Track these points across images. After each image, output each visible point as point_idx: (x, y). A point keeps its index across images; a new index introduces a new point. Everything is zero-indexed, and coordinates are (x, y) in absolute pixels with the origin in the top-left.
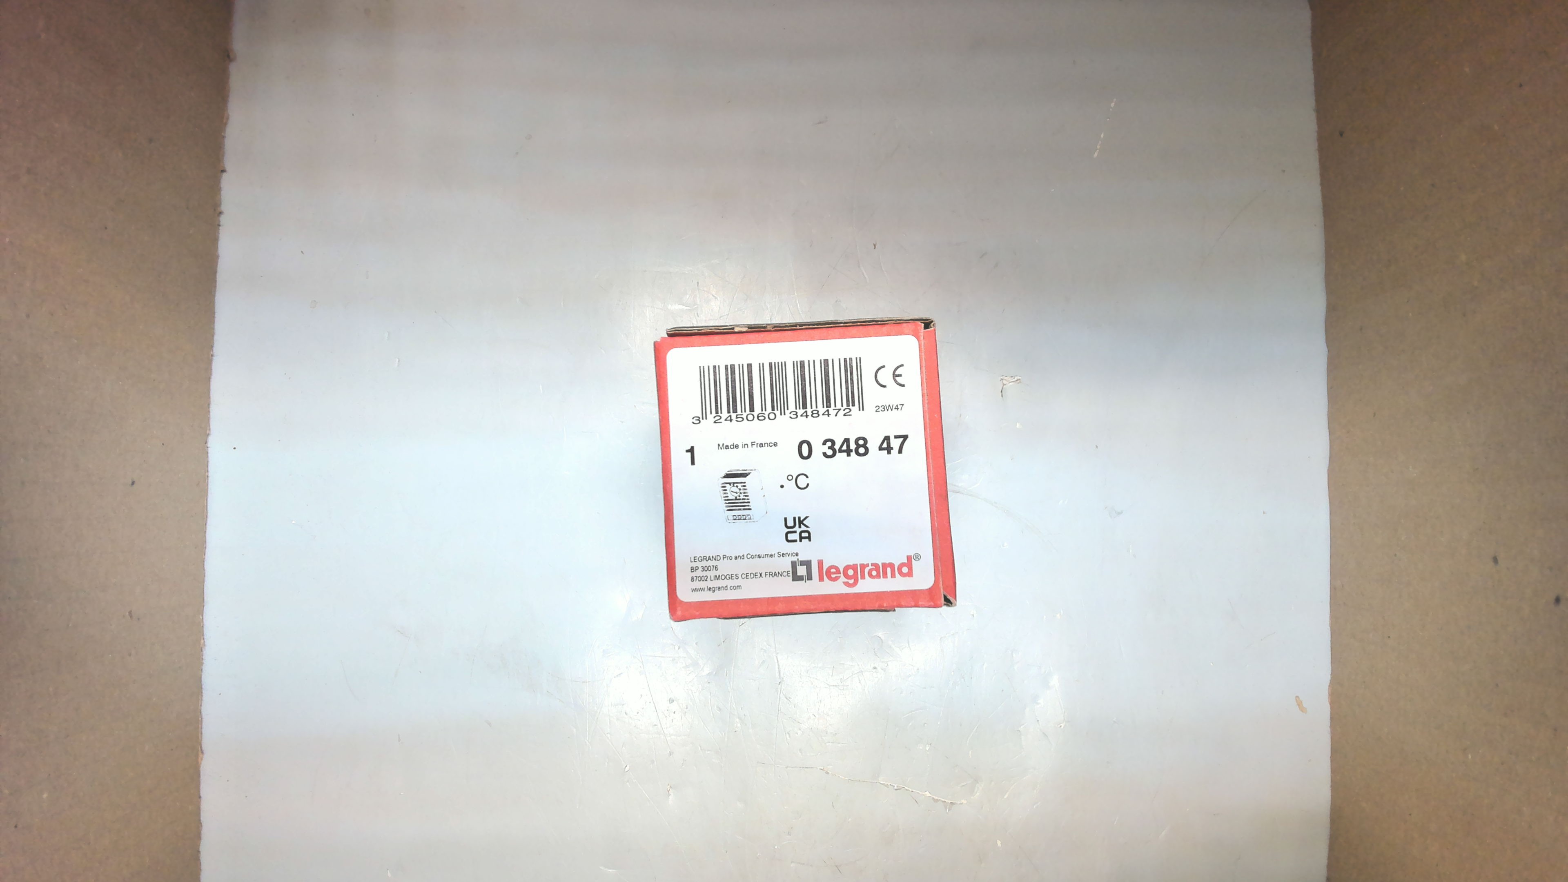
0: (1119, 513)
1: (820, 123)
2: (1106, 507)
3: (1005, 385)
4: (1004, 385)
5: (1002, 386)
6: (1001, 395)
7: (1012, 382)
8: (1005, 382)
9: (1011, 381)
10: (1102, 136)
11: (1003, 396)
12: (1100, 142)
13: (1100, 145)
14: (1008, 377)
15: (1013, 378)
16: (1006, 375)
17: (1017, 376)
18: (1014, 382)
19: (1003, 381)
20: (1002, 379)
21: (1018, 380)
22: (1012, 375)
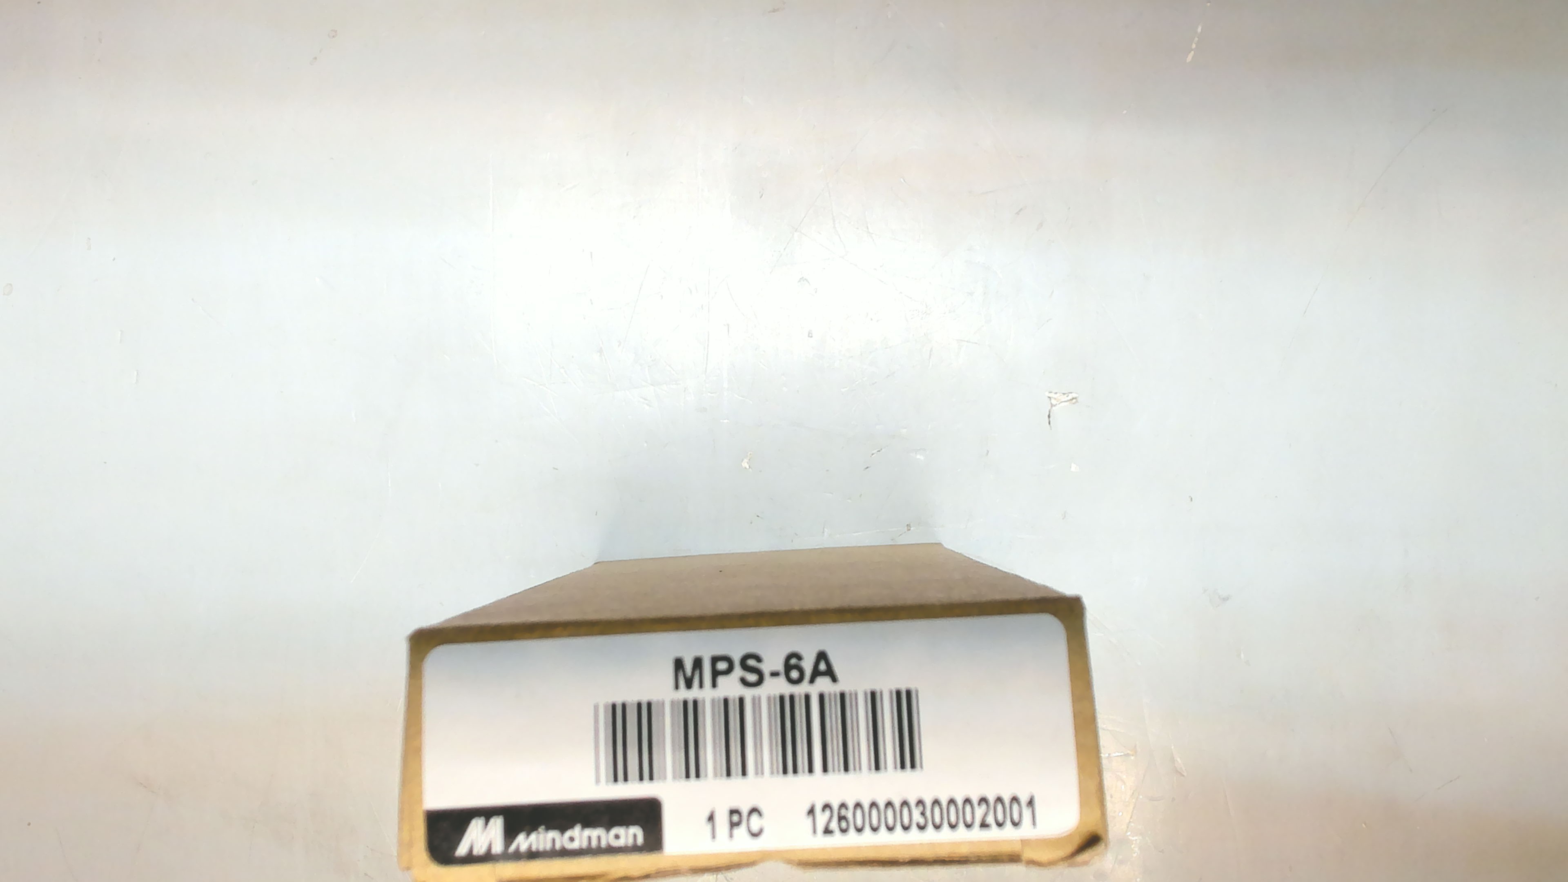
0: (1225, 599)
2: (1205, 591)
4: (1052, 405)
5: (1050, 405)
6: (1048, 421)
7: (1065, 401)
8: (1053, 402)
9: (1063, 400)
10: (1199, 30)
11: (1051, 423)
12: (1196, 39)
13: (1195, 44)
14: (1058, 395)
15: (1066, 395)
16: (1056, 391)
17: (1071, 393)
18: (1068, 401)
19: (1050, 400)
20: (1049, 397)
21: (1073, 399)
22: (1064, 392)
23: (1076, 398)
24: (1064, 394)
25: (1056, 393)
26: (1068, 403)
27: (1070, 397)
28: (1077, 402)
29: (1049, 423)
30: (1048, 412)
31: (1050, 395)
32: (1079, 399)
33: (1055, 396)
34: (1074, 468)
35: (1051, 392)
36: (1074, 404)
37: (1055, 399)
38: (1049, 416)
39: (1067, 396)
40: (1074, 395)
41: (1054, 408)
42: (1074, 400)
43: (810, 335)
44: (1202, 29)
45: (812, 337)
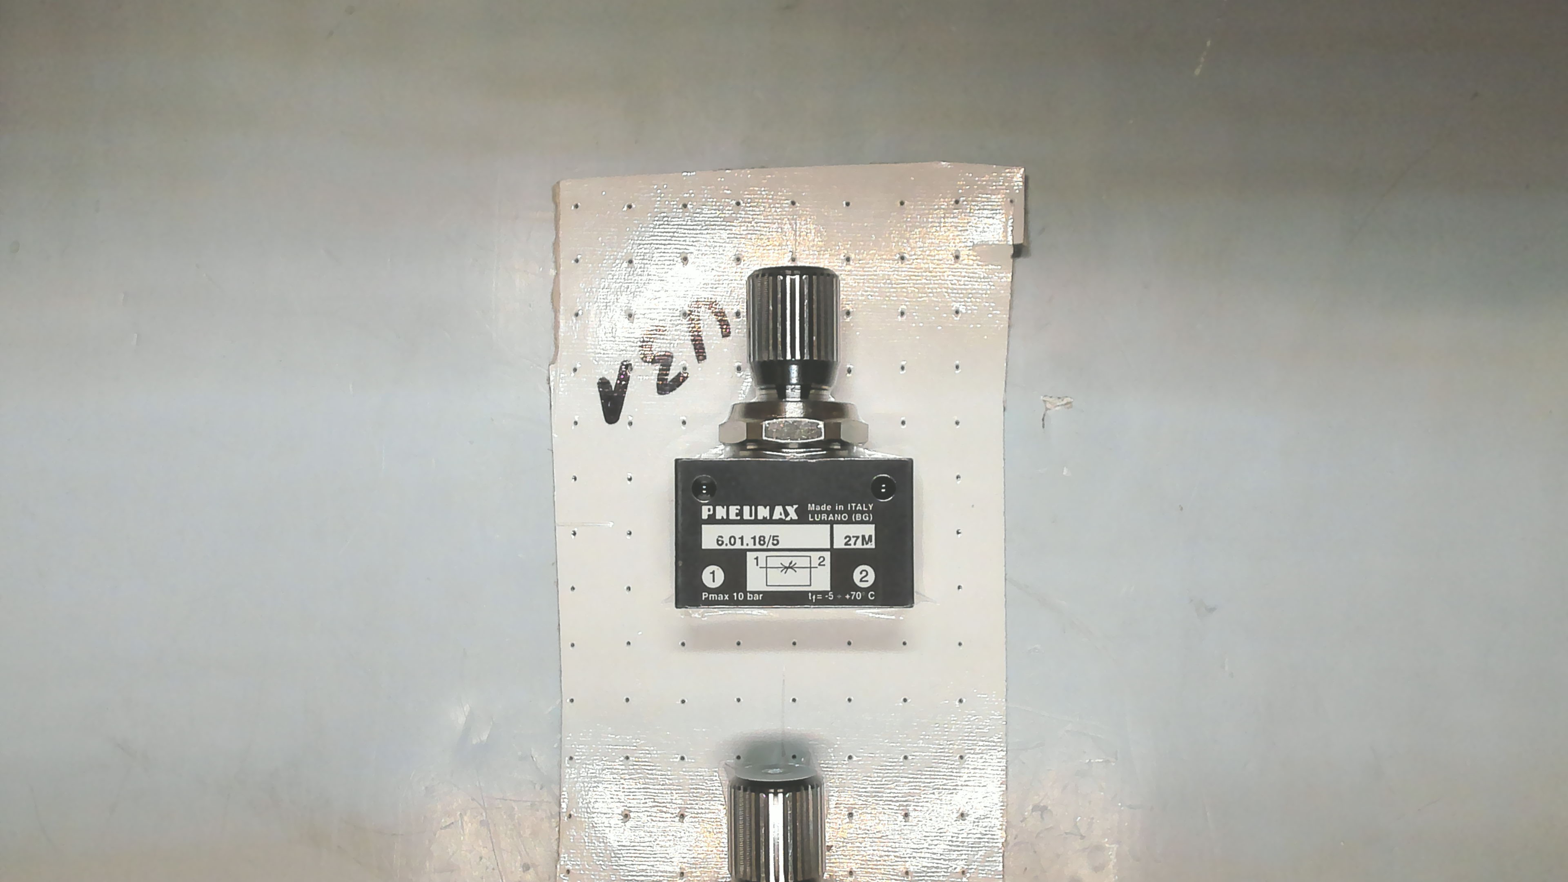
0: (1211, 610)
2: (1192, 600)
3: (1050, 409)
4: (1047, 409)
5: (1044, 410)
6: (1041, 425)
7: (1060, 405)
8: (1048, 406)
9: (1058, 404)
11: (1045, 426)
12: (1205, 53)
13: (1204, 57)
14: (1053, 399)
15: (1060, 400)
16: (1051, 395)
17: (1067, 397)
18: (1062, 405)
19: (1046, 406)
20: (1044, 401)
21: (1068, 403)
22: (1059, 396)
23: (1070, 403)
24: (1059, 398)
25: (1051, 397)
26: (1063, 407)
27: (1066, 401)
28: (1071, 407)
29: (1043, 427)
30: (1042, 418)
31: (1045, 399)
32: (1073, 404)
33: (1051, 400)
34: (1065, 472)
35: (1045, 396)
36: (1068, 408)
37: (1050, 403)
38: (1043, 420)
39: (1063, 400)
40: (1069, 400)
41: (1048, 412)
42: (1069, 405)
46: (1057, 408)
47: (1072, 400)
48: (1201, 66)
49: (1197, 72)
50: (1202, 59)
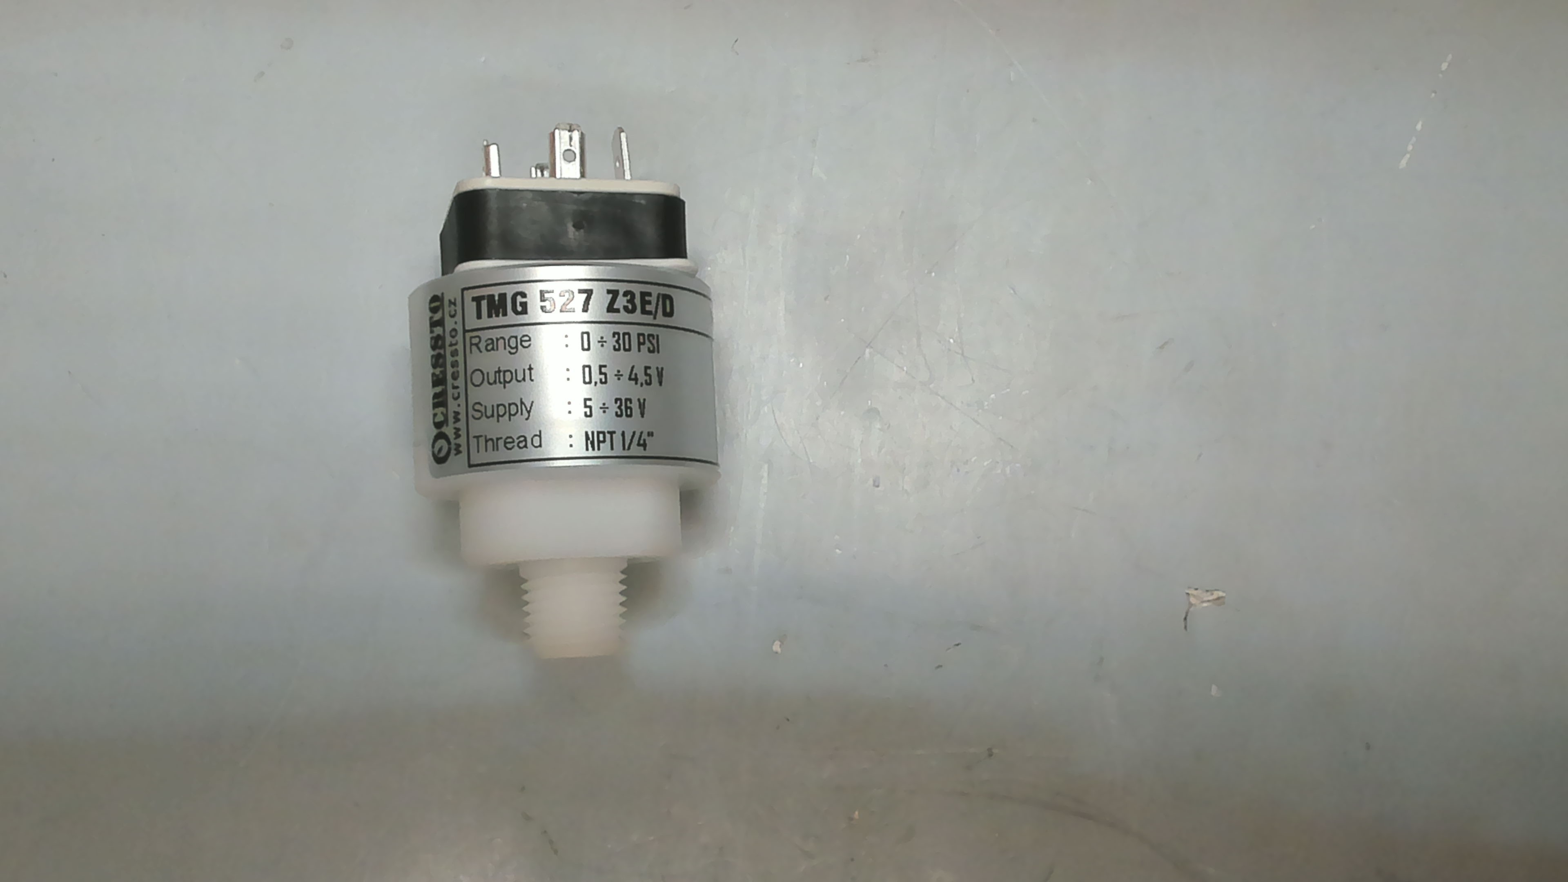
1: (864, 60)
3: (1195, 605)
4: (1191, 605)
5: (1187, 606)
6: (1183, 626)
7: (1209, 601)
8: (1193, 600)
9: (1206, 599)
10: (1419, 127)
11: (1188, 628)
12: (1414, 139)
13: (1413, 145)
14: (1199, 592)
15: (1209, 593)
16: (1196, 587)
17: (1217, 590)
18: (1211, 601)
19: (1189, 600)
20: (1188, 594)
21: (1218, 598)
22: (1207, 589)
23: (1222, 597)
24: (1207, 591)
25: (1196, 589)
26: (1211, 604)
27: (1215, 596)
28: (1224, 603)
29: (1186, 627)
31: (1187, 591)
32: (1226, 599)
33: (1195, 592)
34: (1214, 690)
35: (1189, 588)
36: (1220, 605)
37: (1194, 596)
38: (1185, 619)
39: (1212, 594)
40: (1221, 594)
41: (1192, 609)
42: (1220, 601)
43: (877, 484)
44: (1422, 126)
45: (878, 486)
46: (1205, 605)
47: (1224, 595)
48: (1408, 156)
49: (1403, 163)
50: (1410, 148)
